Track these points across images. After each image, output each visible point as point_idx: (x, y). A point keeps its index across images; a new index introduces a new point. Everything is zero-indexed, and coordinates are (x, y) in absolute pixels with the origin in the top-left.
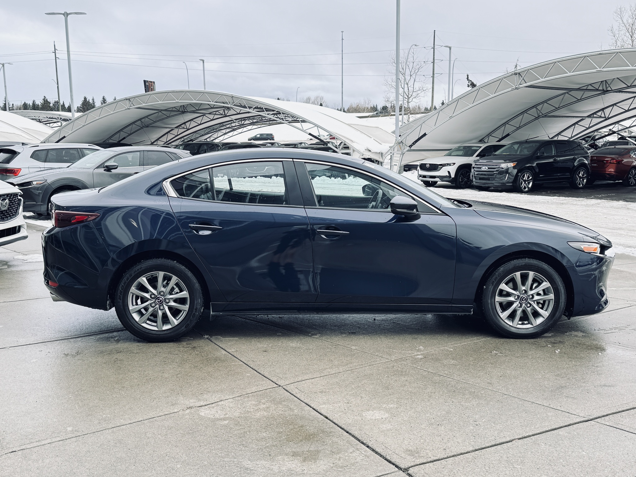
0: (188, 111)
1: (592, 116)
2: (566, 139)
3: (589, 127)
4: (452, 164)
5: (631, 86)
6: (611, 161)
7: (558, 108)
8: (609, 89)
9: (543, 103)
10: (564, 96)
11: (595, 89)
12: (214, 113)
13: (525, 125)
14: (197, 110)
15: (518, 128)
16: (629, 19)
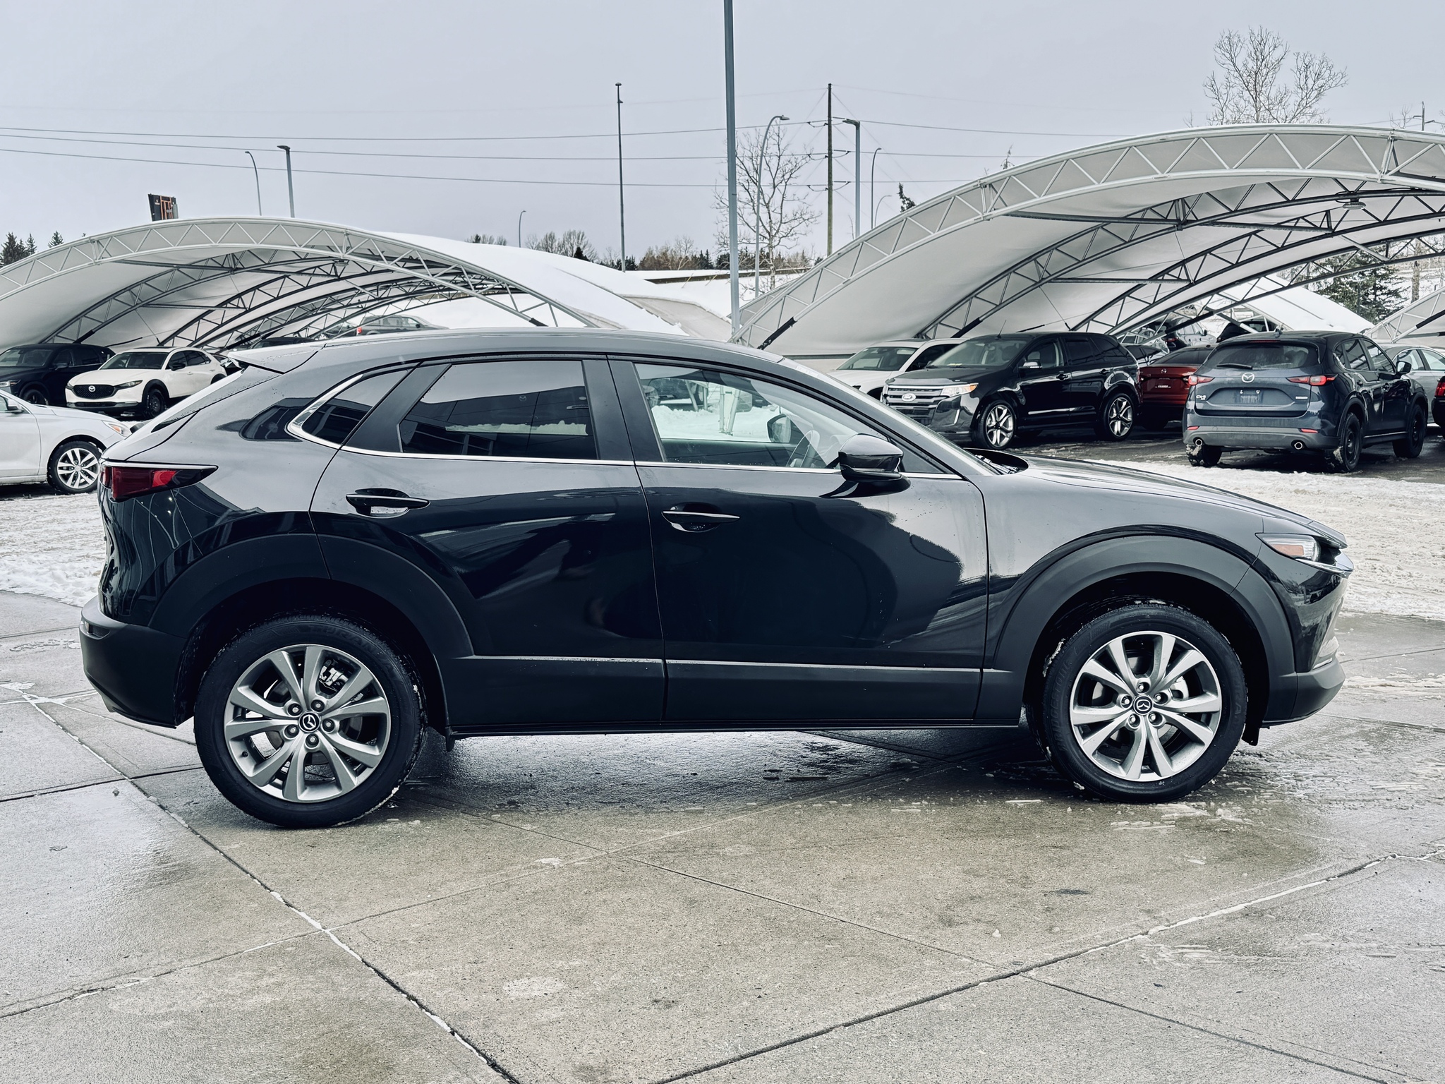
0: (244, 268)
1: (1160, 278)
2: (1106, 329)
3: (1154, 302)
5: (1236, 211)
7: (1083, 260)
8: (1191, 217)
9: (1049, 249)
10: (1095, 234)
11: (1160, 218)
12: (311, 271)
13: (1013, 299)
14: (266, 264)
15: (998, 307)
16: (1249, 60)
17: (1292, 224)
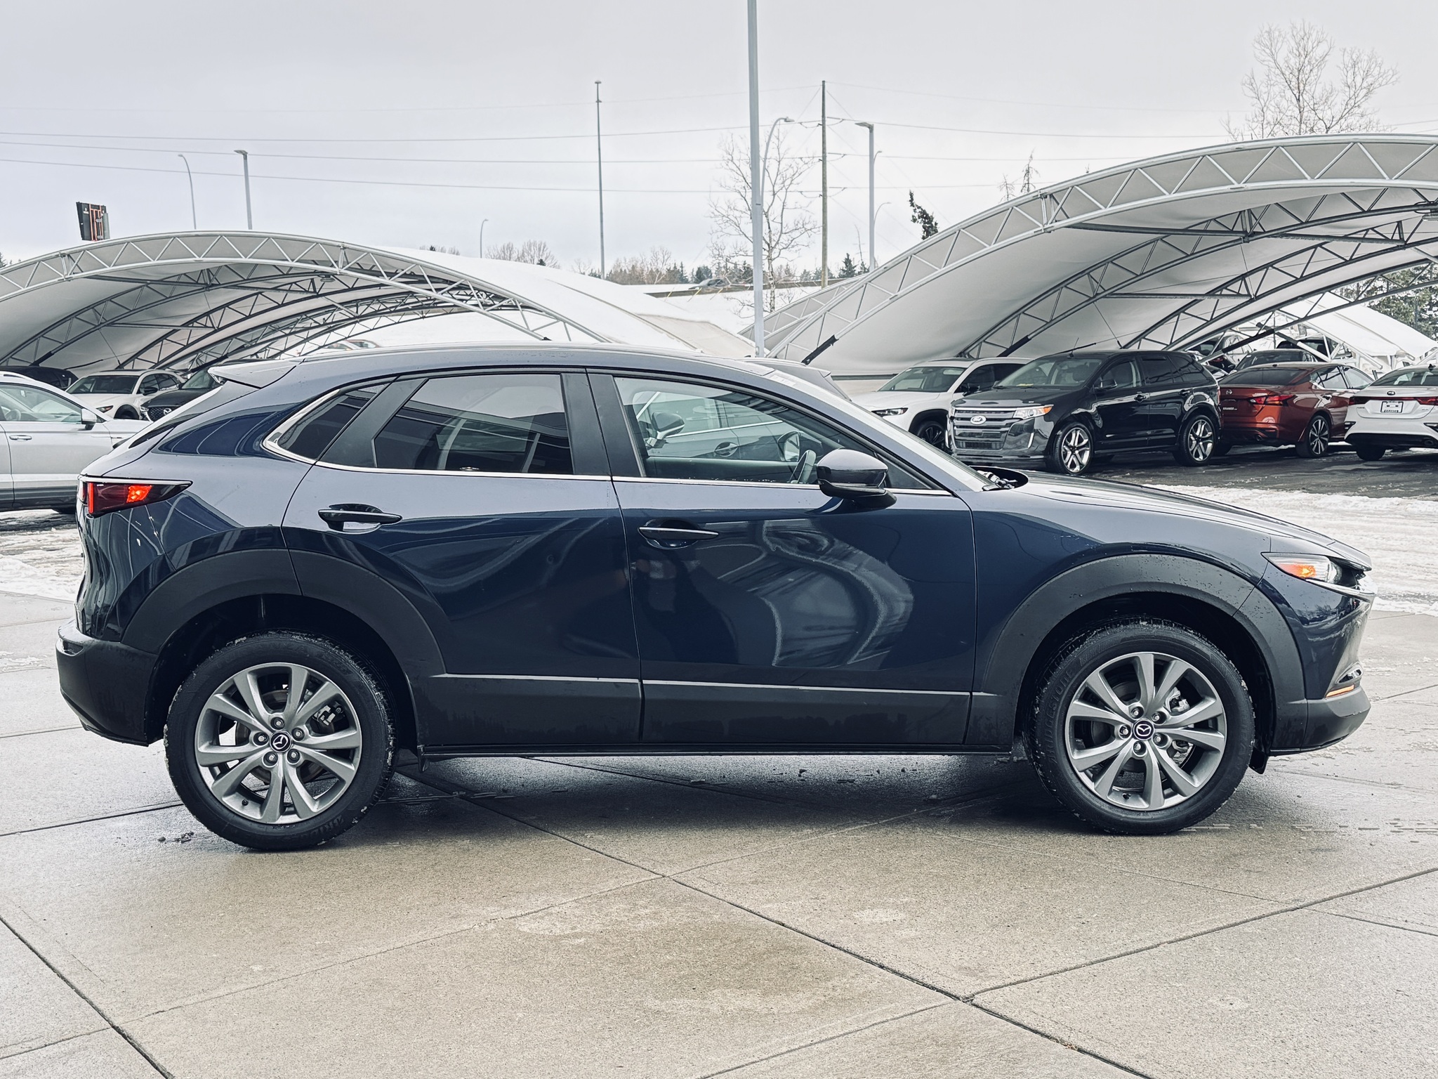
0: (220, 284)
1: (1219, 293)
2: (1159, 348)
3: (1211, 319)
4: (900, 411)
5: (1307, 222)
6: (1268, 400)
7: (1141, 275)
8: (1258, 229)
9: (1104, 263)
10: (1154, 247)
11: (1226, 230)
12: (287, 287)
13: (1065, 315)
14: (245, 280)
15: (1049, 324)
16: (1291, 56)
17: (1361, 235)
